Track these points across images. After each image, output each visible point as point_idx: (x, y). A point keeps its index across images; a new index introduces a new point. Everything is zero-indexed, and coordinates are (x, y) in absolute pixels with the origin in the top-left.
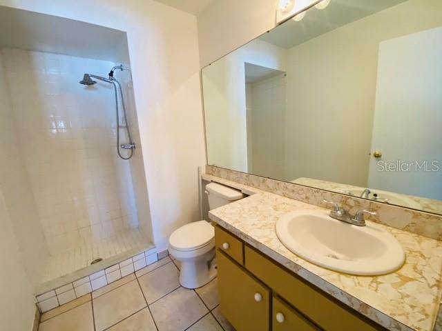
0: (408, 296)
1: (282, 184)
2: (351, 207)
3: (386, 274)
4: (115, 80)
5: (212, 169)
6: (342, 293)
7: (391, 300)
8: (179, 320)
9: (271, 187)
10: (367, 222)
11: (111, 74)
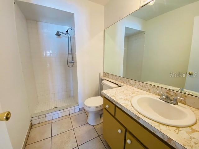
0: (194, 138)
1: (138, 83)
2: (172, 96)
3: (184, 127)
4: (68, 34)
5: (106, 74)
6: (159, 132)
7: (184, 139)
8: (85, 137)
9: (132, 84)
10: (179, 103)
11: (67, 31)
